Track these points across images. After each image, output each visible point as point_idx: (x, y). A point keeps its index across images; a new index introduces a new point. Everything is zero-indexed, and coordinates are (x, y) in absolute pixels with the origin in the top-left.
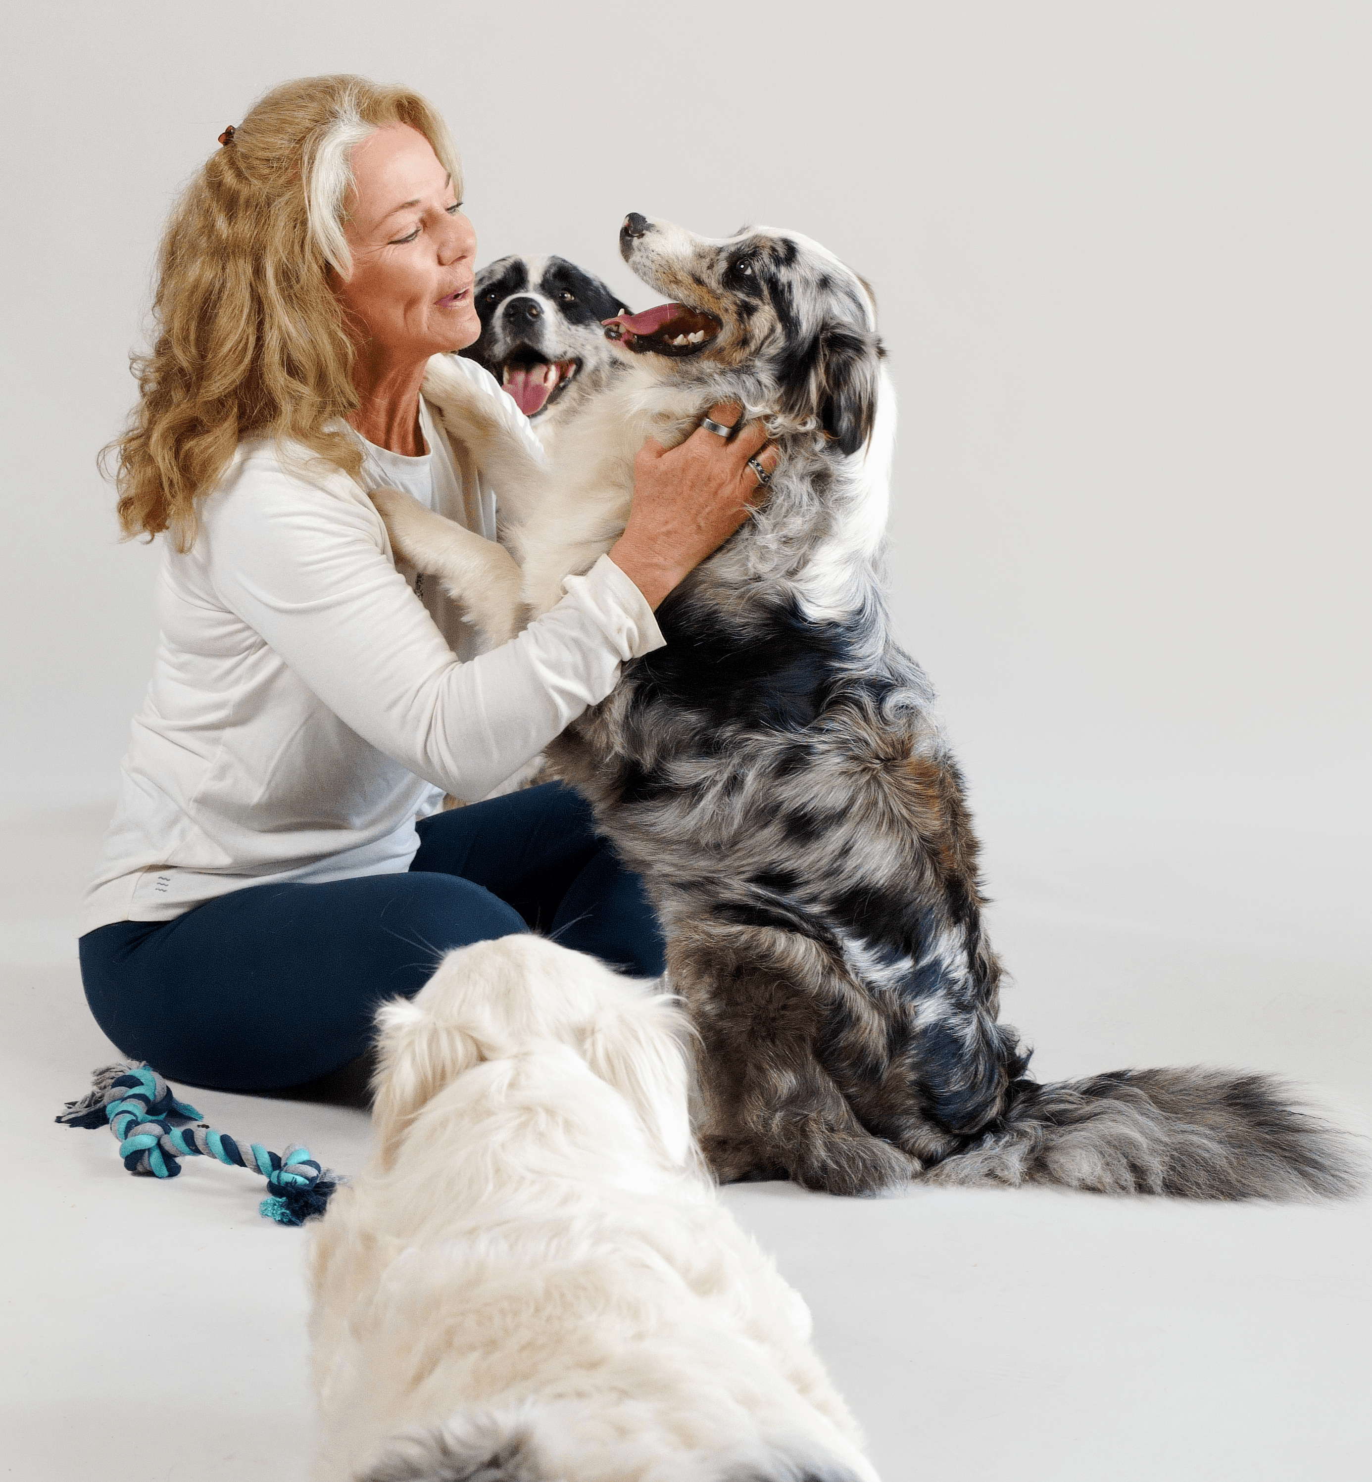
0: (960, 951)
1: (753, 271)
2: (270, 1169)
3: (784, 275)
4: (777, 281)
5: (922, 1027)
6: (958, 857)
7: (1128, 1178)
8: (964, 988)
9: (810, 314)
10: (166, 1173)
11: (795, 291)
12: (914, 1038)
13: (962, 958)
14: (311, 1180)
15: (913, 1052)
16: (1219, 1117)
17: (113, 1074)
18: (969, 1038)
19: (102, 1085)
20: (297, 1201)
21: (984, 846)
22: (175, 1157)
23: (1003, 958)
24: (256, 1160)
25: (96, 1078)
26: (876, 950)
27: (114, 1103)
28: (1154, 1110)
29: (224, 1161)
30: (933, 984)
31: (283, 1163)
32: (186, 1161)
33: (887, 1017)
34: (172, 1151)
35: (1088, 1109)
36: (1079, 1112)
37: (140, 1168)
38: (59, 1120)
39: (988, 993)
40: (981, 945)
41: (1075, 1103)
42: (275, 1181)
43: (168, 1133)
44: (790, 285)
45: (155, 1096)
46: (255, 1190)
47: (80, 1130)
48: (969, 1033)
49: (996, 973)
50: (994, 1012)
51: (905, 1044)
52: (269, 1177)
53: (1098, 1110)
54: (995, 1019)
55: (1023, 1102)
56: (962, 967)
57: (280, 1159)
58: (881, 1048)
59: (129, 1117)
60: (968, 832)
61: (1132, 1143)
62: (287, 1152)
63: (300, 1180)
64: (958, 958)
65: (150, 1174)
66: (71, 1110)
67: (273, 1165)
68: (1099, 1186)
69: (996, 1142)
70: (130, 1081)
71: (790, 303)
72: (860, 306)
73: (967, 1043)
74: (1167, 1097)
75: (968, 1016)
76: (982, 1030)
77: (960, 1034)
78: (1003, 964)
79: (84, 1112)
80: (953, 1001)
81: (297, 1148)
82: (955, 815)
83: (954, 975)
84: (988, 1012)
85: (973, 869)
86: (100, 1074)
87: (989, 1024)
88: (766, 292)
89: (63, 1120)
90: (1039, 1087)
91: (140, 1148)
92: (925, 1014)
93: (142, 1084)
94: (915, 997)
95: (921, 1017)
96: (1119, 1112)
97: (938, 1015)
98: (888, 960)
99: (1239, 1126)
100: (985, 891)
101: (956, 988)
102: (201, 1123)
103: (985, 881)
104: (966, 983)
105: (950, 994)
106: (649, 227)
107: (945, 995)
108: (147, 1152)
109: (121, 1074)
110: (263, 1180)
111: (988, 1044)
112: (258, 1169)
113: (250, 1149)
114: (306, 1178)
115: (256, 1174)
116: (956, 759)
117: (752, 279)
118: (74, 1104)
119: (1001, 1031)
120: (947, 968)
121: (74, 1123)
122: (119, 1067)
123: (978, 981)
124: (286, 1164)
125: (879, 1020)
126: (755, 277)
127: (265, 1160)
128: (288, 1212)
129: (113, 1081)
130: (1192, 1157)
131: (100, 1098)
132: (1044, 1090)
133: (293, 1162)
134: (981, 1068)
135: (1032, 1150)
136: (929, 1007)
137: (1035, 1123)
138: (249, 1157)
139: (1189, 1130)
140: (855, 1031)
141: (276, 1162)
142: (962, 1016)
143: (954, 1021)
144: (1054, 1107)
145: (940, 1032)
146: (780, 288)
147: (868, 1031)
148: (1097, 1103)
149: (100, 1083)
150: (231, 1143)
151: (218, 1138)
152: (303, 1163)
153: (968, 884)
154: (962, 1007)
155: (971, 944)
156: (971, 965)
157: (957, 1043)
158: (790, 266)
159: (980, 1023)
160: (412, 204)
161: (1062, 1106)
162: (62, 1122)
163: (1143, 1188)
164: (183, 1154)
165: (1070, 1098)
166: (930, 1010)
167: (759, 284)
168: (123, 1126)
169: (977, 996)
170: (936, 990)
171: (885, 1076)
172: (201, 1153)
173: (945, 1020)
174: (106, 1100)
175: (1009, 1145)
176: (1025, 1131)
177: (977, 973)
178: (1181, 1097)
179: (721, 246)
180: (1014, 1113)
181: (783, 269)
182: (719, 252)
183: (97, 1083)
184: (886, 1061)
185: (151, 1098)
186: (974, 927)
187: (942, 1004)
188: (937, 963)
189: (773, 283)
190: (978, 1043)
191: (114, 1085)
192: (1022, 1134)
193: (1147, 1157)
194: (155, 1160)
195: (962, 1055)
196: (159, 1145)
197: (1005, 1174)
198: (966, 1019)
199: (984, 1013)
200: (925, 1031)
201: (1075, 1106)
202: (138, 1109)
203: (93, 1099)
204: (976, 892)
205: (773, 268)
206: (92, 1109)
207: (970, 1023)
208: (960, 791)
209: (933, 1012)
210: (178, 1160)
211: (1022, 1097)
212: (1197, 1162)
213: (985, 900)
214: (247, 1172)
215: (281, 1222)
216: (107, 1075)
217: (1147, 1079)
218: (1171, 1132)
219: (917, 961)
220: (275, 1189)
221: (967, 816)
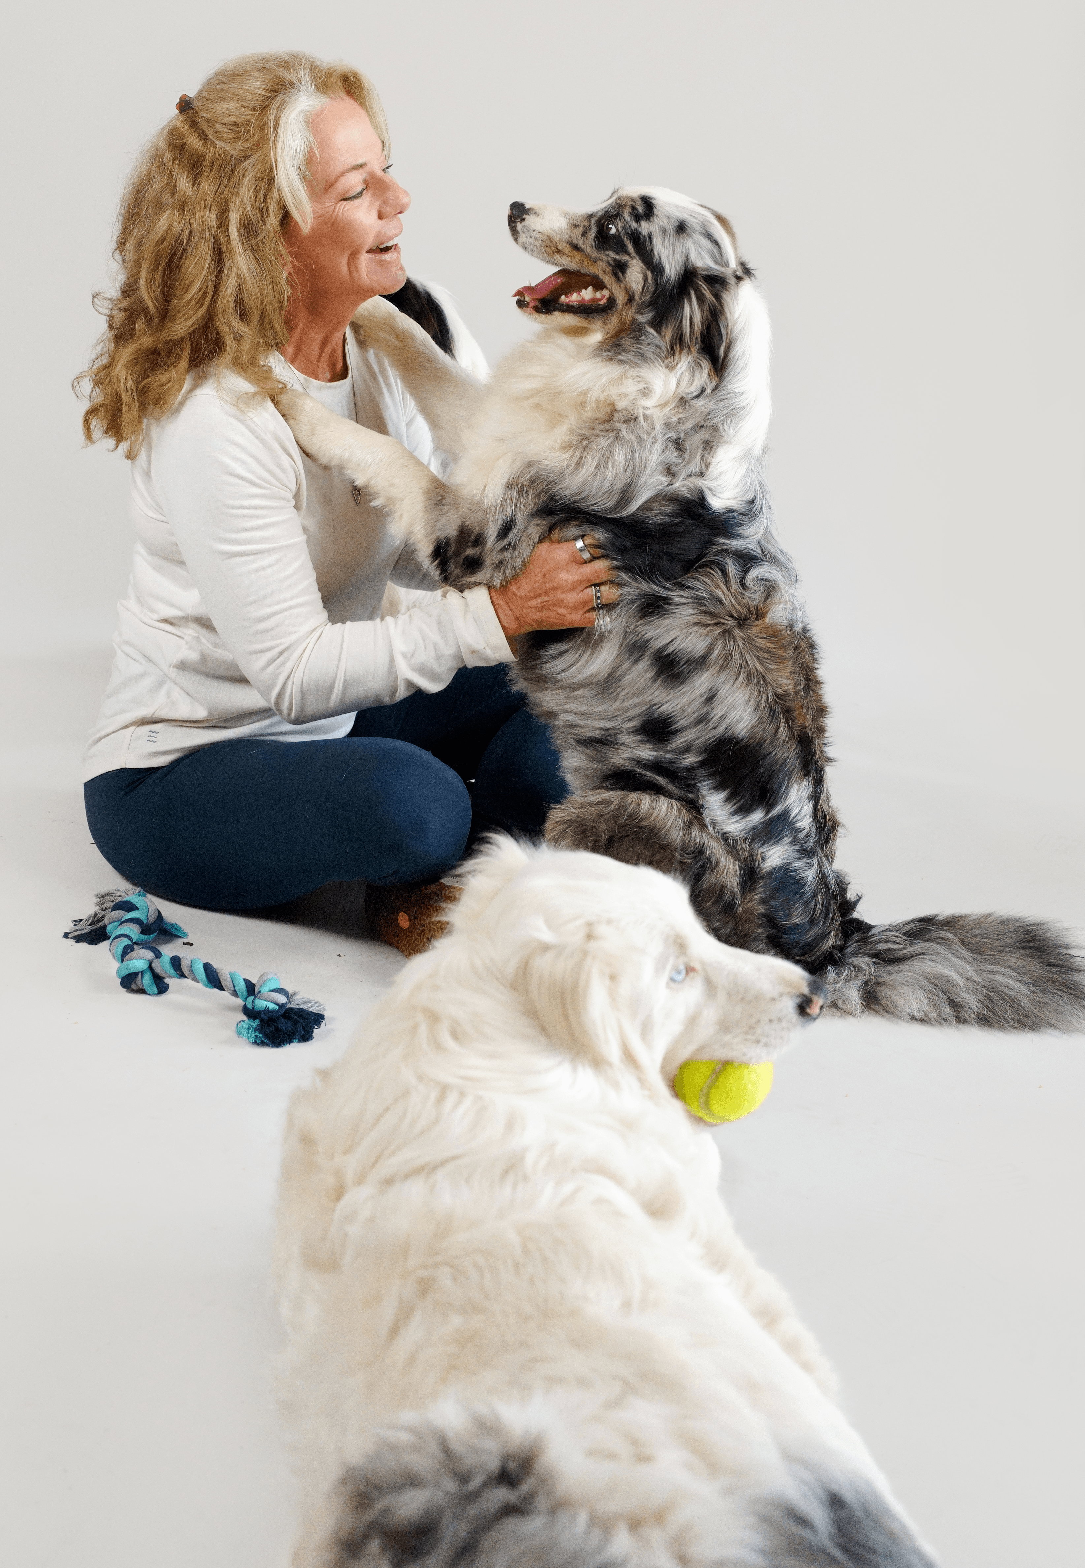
0: (807, 801)
1: (617, 230)
2: (246, 994)
3: (645, 228)
4: (639, 234)
5: (769, 869)
6: (809, 717)
7: (949, 1012)
8: (808, 836)
9: (671, 258)
10: (156, 991)
11: (654, 240)
12: (762, 878)
13: (808, 809)
14: (281, 1006)
15: (761, 889)
16: (1015, 959)
17: (112, 898)
18: (810, 879)
19: (104, 906)
20: (269, 1026)
21: (832, 710)
22: (164, 978)
23: (840, 812)
24: (234, 986)
25: (98, 900)
26: (735, 802)
27: (113, 924)
28: (964, 952)
29: (205, 986)
30: (780, 833)
31: (257, 990)
32: (173, 982)
33: (740, 861)
34: (161, 974)
35: (910, 950)
36: (903, 952)
37: (134, 987)
38: (66, 936)
39: (827, 841)
40: (823, 797)
41: (899, 944)
42: (250, 1006)
43: (159, 958)
44: (650, 236)
45: (148, 919)
46: (232, 1009)
47: (84, 946)
48: (810, 875)
49: (835, 825)
50: (830, 857)
51: (754, 883)
52: (245, 1000)
53: (919, 951)
54: (831, 864)
55: (857, 941)
56: (808, 816)
57: (254, 985)
58: (735, 885)
59: (125, 942)
60: (819, 698)
61: (949, 981)
62: (261, 980)
63: (272, 1006)
64: (805, 808)
65: (142, 991)
66: (77, 928)
67: (248, 991)
68: (925, 1018)
69: (838, 974)
70: (128, 907)
71: (652, 251)
72: (716, 243)
73: (808, 883)
74: (973, 940)
75: (810, 860)
76: (821, 875)
77: (802, 875)
78: (841, 817)
79: (88, 930)
80: (797, 847)
81: (269, 977)
82: (808, 680)
83: (799, 824)
84: (827, 857)
85: (821, 730)
86: (103, 897)
87: (827, 868)
88: (630, 247)
89: (70, 936)
90: (869, 927)
91: (135, 971)
92: (771, 859)
93: (137, 909)
94: (763, 844)
95: (768, 861)
96: (938, 954)
97: (783, 859)
98: (743, 810)
99: (1033, 966)
100: (830, 752)
101: (801, 836)
102: (186, 941)
103: (831, 743)
104: (810, 831)
105: (795, 841)
106: (528, 211)
107: (792, 842)
108: (140, 974)
109: (119, 899)
110: (239, 1002)
111: (826, 885)
112: (235, 994)
113: (229, 976)
114: (277, 1004)
115: (233, 998)
116: (813, 632)
117: (617, 238)
118: (79, 921)
119: (838, 875)
120: (794, 818)
121: (79, 939)
122: (118, 892)
123: (820, 829)
124: (260, 992)
125: (734, 862)
126: (619, 234)
127: (241, 986)
128: (261, 1035)
129: (113, 904)
130: (1001, 995)
131: (101, 918)
132: (873, 931)
133: (265, 989)
134: (819, 906)
135: (866, 983)
136: (775, 853)
137: (867, 960)
138: (228, 984)
139: (995, 970)
140: (715, 873)
141: (251, 989)
142: (805, 860)
143: (797, 865)
144: (881, 947)
145: (784, 874)
146: (642, 240)
147: (725, 872)
148: (920, 945)
149: (102, 904)
150: (212, 971)
151: (201, 967)
152: (275, 991)
153: (817, 742)
154: (805, 853)
155: (816, 796)
156: (815, 814)
157: (799, 883)
158: (650, 220)
159: (820, 866)
160: (361, 166)
161: (890, 946)
162: (68, 938)
163: (961, 1020)
164: (170, 976)
165: (897, 940)
166: (776, 855)
167: (623, 241)
168: (120, 950)
169: (817, 842)
170: (783, 838)
171: (739, 911)
172: (185, 977)
173: (790, 863)
174: (106, 920)
175: (849, 979)
176: (861, 967)
177: (819, 821)
178: (983, 940)
179: (591, 213)
180: (850, 950)
181: (644, 224)
182: (590, 218)
183: (99, 904)
184: (739, 897)
185: (145, 921)
186: (819, 781)
187: (787, 850)
188: (786, 812)
189: (635, 237)
190: (817, 884)
191: (114, 908)
192: (858, 969)
193: (964, 995)
194: (147, 981)
195: (803, 894)
196: (150, 968)
197: (848, 1006)
198: (808, 863)
199: (824, 859)
200: (771, 873)
201: (901, 946)
202: (133, 931)
203: (96, 919)
204: (822, 752)
205: (634, 225)
206: (95, 928)
207: (811, 866)
208: (815, 660)
209: (779, 857)
210: (167, 980)
211: (856, 937)
212: (1003, 999)
213: (829, 760)
214: (225, 995)
215: (255, 1043)
216: (107, 898)
217: (951, 923)
218: (980, 972)
219: (768, 811)
220: (250, 1013)
221: (819, 683)
